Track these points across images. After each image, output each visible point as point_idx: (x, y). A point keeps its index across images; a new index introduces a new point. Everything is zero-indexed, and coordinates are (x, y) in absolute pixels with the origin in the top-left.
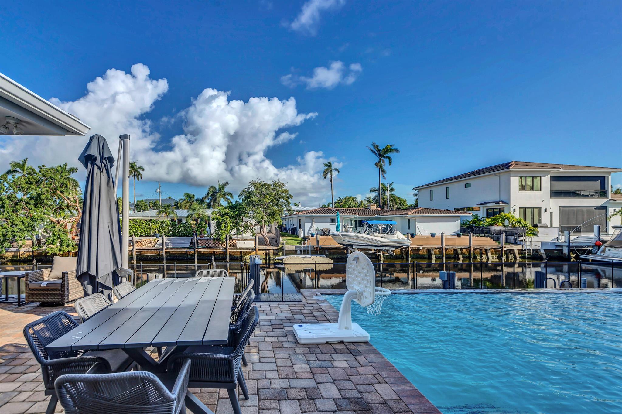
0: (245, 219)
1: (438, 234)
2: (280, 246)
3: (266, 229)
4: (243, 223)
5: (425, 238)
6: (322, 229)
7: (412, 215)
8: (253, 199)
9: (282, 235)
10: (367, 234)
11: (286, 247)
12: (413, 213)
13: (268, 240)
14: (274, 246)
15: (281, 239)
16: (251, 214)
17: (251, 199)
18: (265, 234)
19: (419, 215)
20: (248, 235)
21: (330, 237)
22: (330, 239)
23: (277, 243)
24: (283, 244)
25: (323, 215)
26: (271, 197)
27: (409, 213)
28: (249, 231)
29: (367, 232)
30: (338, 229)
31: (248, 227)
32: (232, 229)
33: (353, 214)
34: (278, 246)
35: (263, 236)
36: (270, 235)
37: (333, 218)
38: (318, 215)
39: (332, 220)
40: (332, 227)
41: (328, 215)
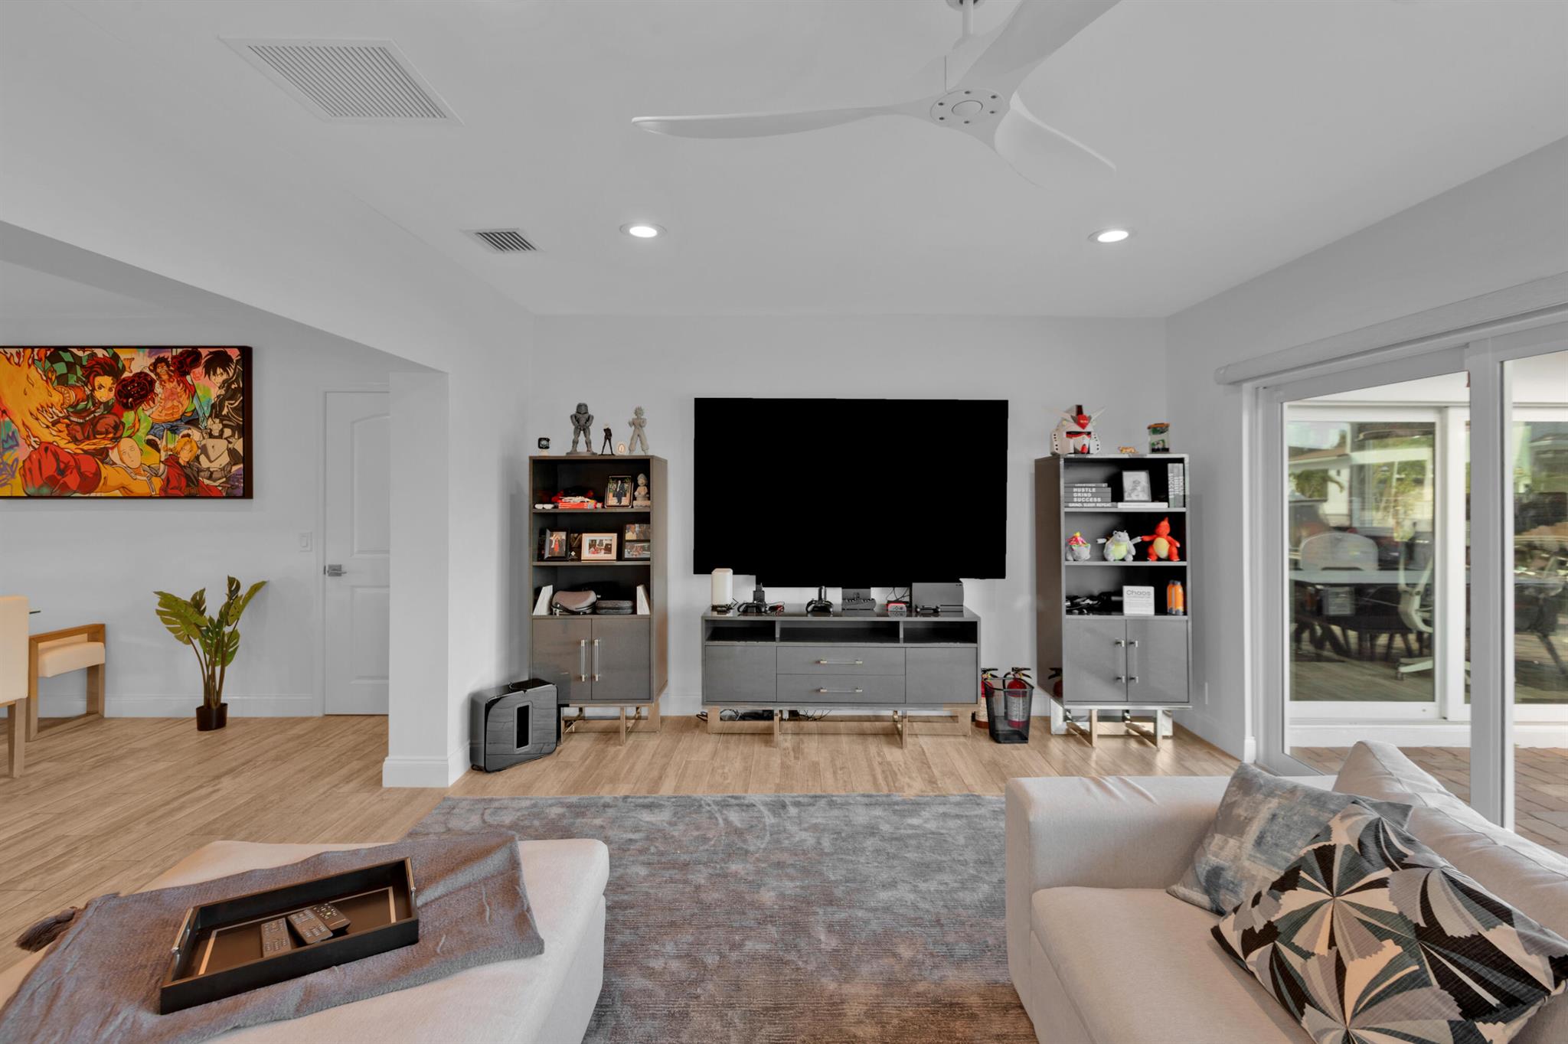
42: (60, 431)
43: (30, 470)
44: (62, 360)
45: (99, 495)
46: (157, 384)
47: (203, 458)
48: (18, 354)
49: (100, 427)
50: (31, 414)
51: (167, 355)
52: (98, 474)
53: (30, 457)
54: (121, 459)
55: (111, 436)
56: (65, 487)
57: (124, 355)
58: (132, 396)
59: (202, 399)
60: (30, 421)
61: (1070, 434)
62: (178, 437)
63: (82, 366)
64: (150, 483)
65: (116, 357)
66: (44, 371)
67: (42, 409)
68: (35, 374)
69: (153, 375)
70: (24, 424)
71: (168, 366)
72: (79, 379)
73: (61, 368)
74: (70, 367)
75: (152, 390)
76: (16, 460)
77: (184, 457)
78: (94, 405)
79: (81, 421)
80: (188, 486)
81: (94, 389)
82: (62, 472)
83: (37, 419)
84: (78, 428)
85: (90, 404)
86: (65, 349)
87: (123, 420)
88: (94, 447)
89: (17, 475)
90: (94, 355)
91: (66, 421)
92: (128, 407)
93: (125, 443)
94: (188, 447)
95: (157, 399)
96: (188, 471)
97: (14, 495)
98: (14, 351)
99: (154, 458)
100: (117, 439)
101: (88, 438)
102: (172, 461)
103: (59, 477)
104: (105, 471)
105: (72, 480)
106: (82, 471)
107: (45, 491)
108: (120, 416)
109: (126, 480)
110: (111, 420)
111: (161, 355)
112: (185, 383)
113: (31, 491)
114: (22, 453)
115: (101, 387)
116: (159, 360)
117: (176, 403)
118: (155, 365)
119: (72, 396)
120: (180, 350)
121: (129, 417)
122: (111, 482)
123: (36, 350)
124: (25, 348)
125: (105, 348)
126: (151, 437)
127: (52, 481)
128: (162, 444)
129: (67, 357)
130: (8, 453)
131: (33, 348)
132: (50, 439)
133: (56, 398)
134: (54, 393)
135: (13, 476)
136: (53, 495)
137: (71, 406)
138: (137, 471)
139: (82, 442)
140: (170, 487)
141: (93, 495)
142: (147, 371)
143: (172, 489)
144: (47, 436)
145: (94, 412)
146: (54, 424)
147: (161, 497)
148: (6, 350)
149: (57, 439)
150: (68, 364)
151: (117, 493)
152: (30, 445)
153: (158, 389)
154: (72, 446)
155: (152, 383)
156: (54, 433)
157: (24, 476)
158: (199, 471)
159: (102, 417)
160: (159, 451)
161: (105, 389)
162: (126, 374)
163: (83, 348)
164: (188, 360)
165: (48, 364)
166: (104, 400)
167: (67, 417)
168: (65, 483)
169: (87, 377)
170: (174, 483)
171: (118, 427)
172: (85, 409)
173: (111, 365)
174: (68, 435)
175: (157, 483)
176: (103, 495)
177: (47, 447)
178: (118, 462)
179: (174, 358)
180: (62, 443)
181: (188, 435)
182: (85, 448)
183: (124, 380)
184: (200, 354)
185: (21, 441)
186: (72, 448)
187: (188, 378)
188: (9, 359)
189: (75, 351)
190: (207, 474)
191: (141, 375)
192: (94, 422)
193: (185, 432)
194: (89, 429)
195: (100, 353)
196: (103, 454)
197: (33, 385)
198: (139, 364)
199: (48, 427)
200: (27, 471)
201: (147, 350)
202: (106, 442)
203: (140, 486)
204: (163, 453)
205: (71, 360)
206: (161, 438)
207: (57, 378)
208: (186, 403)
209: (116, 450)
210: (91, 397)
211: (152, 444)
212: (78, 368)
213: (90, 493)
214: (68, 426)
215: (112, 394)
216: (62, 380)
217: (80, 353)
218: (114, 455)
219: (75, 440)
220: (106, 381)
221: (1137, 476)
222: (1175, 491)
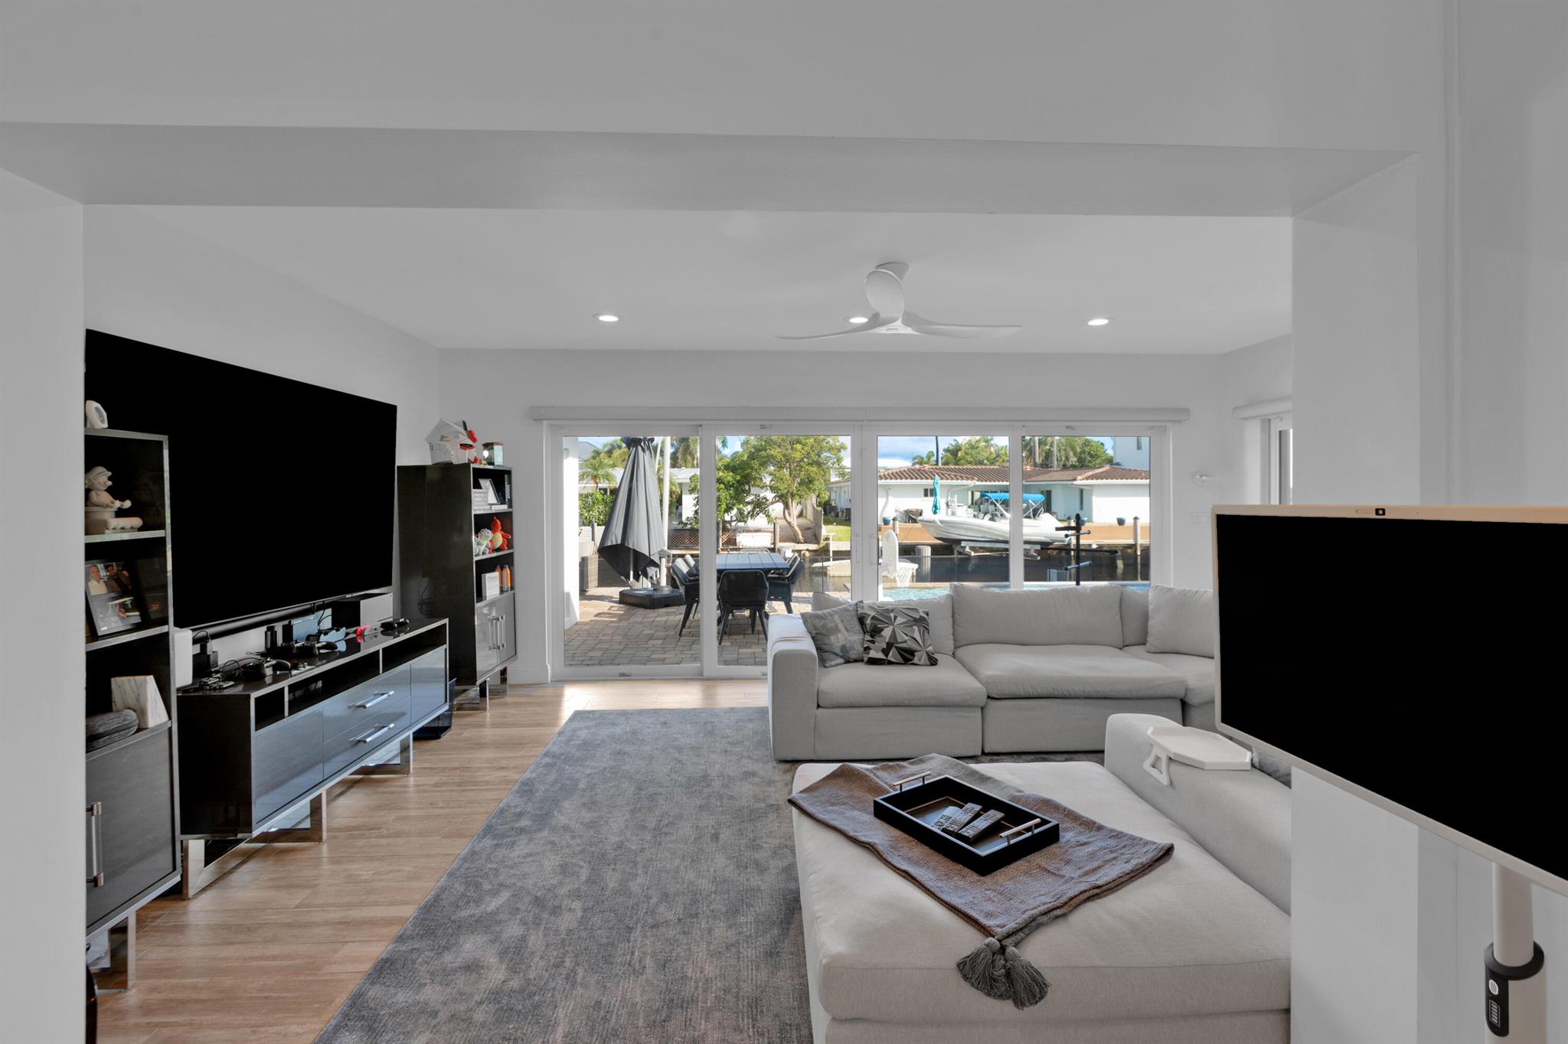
0: (754, 490)
1: (1129, 521)
2: (823, 543)
3: (795, 509)
4: (749, 499)
5: (1107, 529)
6: (906, 509)
7: (1086, 482)
8: (772, 452)
9: (827, 522)
10: (990, 519)
11: (834, 547)
12: (1087, 479)
13: (799, 532)
14: (810, 543)
15: (826, 530)
16: (767, 480)
17: (768, 451)
18: (795, 522)
19: (1099, 482)
20: (760, 521)
21: (918, 525)
22: (918, 529)
23: (816, 539)
24: (827, 539)
25: (909, 481)
26: (806, 449)
27: (1079, 477)
28: (761, 514)
29: (988, 516)
30: (935, 511)
31: (760, 506)
32: (728, 509)
33: (968, 479)
34: (818, 543)
35: (789, 523)
36: (802, 521)
37: (929, 488)
38: (899, 481)
39: (926, 491)
40: (925, 504)
41: (919, 481)
61: (464, 446)
221: (486, 483)
222: (508, 496)
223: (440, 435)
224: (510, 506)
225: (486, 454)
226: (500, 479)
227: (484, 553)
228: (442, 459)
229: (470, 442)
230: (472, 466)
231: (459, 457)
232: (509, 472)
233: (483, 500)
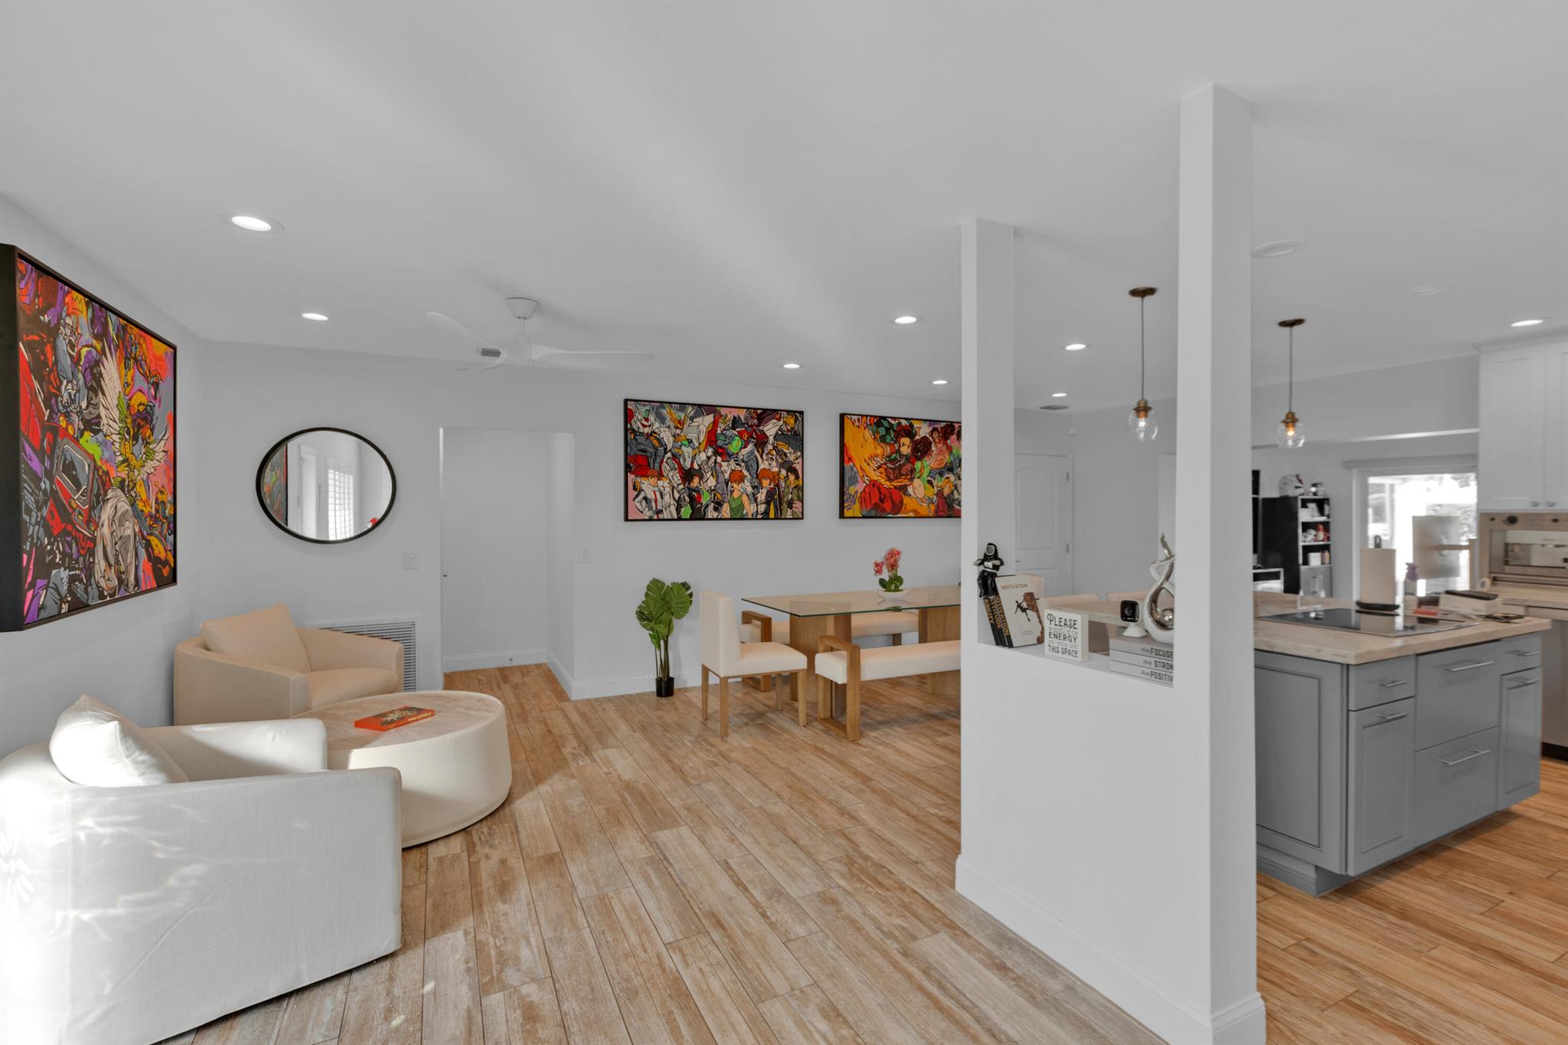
42: (881, 473)
43: (864, 499)
44: (883, 426)
45: (902, 515)
46: (933, 444)
47: (955, 492)
48: (858, 420)
49: (903, 472)
50: (866, 461)
51: (938, 426)
52: (901, 502)
53: (864, 490)
54: (914, 493)
55: (909, 477)
56: (883, 510)
57: (916, 425)
58: (920, 452)
59: (956, 456)
60: (865, 465)
61: (1297, 487)
62: (943, 479)
63: (894, 431)
64: (929, 508)
65: (911, 425)
66: (873, 432)
67: (872, 457)
68: (868, 434)
69: (931, 439)
70: (861, 468)
71: (939, 433)
72: (892, 439)
73: (882, 431)
74: (888, 430)
75: (930, 448)
76: (856, 492)
77: (946, 492)
78: (900, 456)
79: (893, 467)
80: (948, 510)
81: (900, 447)
82: (882, 500)
83: (868, 464)
84: (891, 471)
85: (898, 456)
86: (884, 418)
87: (915, 467)
88: (899, 484)
89: (857, 502)
90: (900, 424)
91: (885, 466)
92: (920, 459)
93: (916, 482)
94: (948, 485)
95: (933, 454)
96: (948, 500)
97: (856, 516)
98: (856, 418)
99: (932, 492)
100: (912, 479)
101: (897, 478)
102: (940, 494)
103: (881, 504)
104: (906, 500)
105: (887, 505)
106: (894, 499)
107: (873, 513)
108: (914, 464)
109: (917, 507)
110: (909, 466)
111: (935, 426)
112: (947, 444)
113: (865, 513)
114: (859, 487)
115: (904, 445)
116: (935, 429)
117: (942, 457)
118: (932, 432)
119: (888, 449)
120: (944, 424)
121: (918, 465)
122: (908, 508)
123: (869, 418)
124: (863, 416)
125: (906, 419)
126: (929, 478)
127: (876, 506)
128: (935, 483)
129: (885, 423)
130: (852, 488)
131: (867, 416)
132: (876, 478)
133: (879, 451)
134: (878, 447)
135: (855, 503)
136: (878, 515)
137: (887, 457)
138: (922, 500)
139: (893, 480)
140: (939, 510)
141: (899, 515)
142: (928, 436)
143: (941, 511)
144: (875, 476)
145: (900, 461)
146: (878, 468)
147: (934, 517)
148: (852, 417)
149: (879, 478)
150: (886, 428)
151: (911, 514)
152: (864, 482)
153: (933, 448)
154: (888, 483)
155: (931, 443)
156: (878, 474)
157: (861, 503)
158: (954, 500)
159: (904, 464)
160: (933, 487)
161: (906, 446)
162: (917, 437)
163: (894, 418)
164: (949, 430)
165: (875, 428)
166: (905, 453)
167: (885, 464)
168: (883, 508)
169: (897, 438)
170: (941, 508)
171: (913, 471)
172: (895, 459)
173: (909, 432)
174: (886, 476)
175: (933, 508)
176: (905, 515)
177: (874, 484)
178: (912, 494)
179: (942, 428)
180: (882, 481)
181: (948, 478)
182: (895, 484)
183: (916, 441)
184: (954, 427)
185: (859, 479)
186: (887, 484)
187: (949, 441)
188: (853, 423)
189: (890, 420)
190: (957, 502)
191: (925, 438)
192: (900, 467)
193: (947, 476)
194: (897, 472)
195: (904, 422)
196: (904, 488)
197: (866, 441)
198: (924, 431)
199: (874, 470)
200: (864, 498)
201: (928, 422)
202: (907, 481)
203: (924, 508)
204: (935, 489)
205: (888, 426)
206: (934, 479)
207: (880, 437)
208: (948, 457)
209: (911, 486)
210: (898, 451)
211: (930, 482)
212: (892, 431)
213: (897, 514)
214: (886, 469)
215: (910, 450)
216: (883, 439)
217: (893, 422)
218: (910, 490)
219: (889, 480)
220: (906, 441)
221: (1312, 506)
222: (1327, 511)
223: (1284, 482)
224: (1328, 516)
225: (1313, 489)
226: (1321, 504)
227: (1310, 541)
228: (1284, 494)
229: (1300, 485)
230: (1300, 497)
231: (1291, 492)
232: (1327, 500)
233: (1306, 515)
